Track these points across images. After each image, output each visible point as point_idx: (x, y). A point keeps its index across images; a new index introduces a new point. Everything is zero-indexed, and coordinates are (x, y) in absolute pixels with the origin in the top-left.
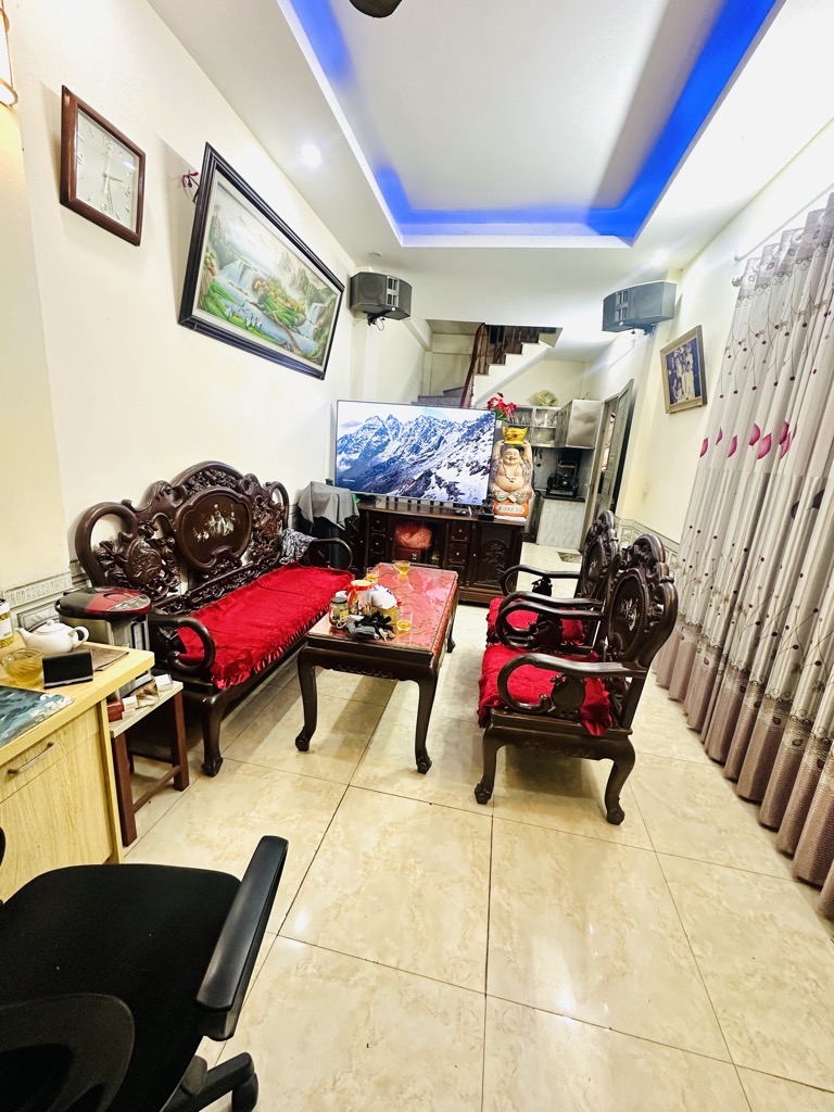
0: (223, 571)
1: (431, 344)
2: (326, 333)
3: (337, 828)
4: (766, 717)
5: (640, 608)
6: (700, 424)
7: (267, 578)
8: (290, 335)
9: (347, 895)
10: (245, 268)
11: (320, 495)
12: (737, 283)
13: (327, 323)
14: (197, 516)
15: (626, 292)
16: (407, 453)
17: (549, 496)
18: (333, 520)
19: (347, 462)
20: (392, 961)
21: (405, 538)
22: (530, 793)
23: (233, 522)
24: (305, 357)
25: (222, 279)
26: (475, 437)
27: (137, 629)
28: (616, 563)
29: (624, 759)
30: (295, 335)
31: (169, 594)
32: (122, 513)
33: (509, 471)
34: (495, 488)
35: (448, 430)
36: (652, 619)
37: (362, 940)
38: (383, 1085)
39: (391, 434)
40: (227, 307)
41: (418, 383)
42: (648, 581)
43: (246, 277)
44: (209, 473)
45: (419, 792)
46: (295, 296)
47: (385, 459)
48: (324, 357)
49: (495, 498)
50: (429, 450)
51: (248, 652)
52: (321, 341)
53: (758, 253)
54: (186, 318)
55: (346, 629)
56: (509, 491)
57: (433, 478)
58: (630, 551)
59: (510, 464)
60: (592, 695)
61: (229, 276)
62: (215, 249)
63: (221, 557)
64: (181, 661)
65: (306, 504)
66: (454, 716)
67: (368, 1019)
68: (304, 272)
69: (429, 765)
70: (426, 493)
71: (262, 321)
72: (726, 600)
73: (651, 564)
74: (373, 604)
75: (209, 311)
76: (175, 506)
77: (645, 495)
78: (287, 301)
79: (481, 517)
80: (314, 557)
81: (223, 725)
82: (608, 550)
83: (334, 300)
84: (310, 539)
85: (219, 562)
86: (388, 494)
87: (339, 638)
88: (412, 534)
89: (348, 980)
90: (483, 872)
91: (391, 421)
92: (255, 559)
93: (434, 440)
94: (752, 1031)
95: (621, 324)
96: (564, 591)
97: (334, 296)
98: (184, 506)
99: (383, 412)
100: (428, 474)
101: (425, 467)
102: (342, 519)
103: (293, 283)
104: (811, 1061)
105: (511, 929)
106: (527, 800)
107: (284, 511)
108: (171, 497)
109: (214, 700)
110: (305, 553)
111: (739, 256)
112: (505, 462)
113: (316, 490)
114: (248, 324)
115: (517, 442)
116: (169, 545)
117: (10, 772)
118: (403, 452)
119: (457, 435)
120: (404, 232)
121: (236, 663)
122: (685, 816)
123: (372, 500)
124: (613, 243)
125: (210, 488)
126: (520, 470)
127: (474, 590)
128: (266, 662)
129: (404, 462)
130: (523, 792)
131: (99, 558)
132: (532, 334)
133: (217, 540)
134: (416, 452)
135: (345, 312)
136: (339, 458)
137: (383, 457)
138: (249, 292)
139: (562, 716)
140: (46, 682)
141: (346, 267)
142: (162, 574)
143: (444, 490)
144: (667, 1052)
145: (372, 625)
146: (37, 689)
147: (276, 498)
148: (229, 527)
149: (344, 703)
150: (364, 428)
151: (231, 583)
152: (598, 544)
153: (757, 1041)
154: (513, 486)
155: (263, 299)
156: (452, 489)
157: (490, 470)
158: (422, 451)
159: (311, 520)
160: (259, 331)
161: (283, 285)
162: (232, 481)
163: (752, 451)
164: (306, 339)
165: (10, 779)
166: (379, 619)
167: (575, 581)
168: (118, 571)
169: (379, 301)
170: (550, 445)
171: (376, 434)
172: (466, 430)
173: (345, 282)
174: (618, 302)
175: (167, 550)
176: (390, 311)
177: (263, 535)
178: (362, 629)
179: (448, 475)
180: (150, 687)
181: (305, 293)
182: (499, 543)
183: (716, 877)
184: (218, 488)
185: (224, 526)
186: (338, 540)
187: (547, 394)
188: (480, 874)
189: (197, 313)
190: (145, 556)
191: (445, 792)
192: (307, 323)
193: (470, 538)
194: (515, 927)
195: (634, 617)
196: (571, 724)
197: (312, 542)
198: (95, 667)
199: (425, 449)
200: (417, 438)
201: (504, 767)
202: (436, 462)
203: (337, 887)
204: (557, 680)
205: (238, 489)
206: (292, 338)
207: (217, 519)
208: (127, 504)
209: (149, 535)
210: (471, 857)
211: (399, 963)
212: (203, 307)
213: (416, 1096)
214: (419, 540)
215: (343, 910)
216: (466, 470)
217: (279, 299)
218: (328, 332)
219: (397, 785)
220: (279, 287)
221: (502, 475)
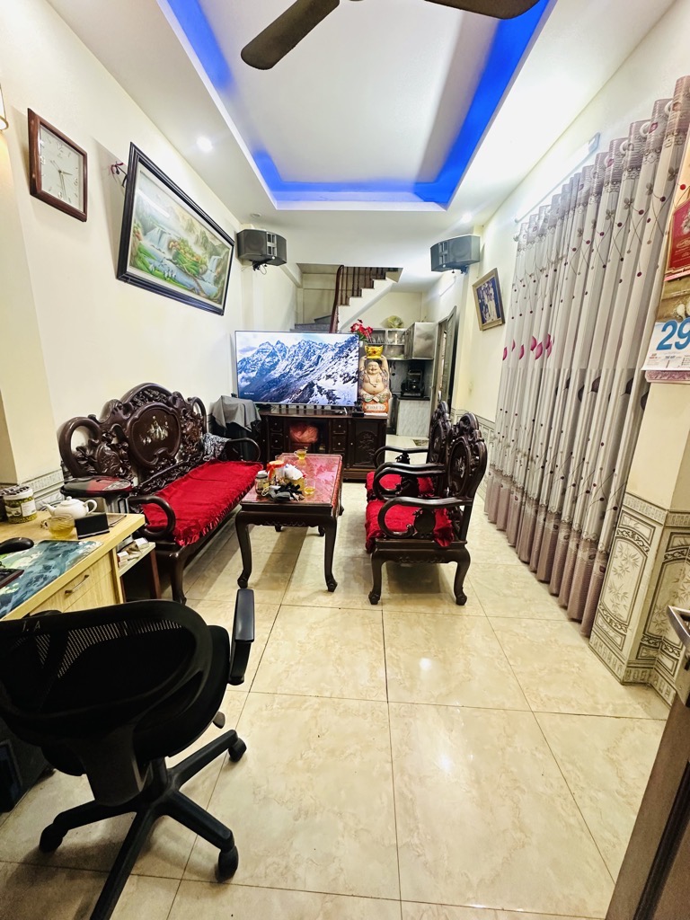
0: (163, 467)
1: (302, 282)
2: (223, 279)
4: (550, 525)
5: (466, 462)
6: (500, 338)
7: (195, 471)
8: (196, 282)
9: (291, 665)
10: (162, 233)
11: (229, 406)
12: (517, 239)
13: (223, 271)
14: (142, 426)
15: (445, 243)
16: (294, 370)
17: (403, 397)
18: (242, 424)
19: (247, 380)
20: (327, 694)
21: (298, 436)
22: (406, 595)
23: (167, 430)
24: (209, 298)
25: (146, 243)
26: (345, 354)
27: (122, 504)
28: (450, 436)
29: (464, 560)
30: (200, 281)
32: (88, 425)
33: (372, 379)
34: (363, 392)
35: (324, 350)
36: (473, 466)
37: (306, 687)
38: (332, 752)
39: (280, 355)
40: (151, 263)
41: (293, 314)
42: (470, 442)
43: (163, 240)
44: (148, 392)
45: (331, 602)
46: (199, 251)
47: (277, 375)
48: (222, 298)
49: (363, 400)
50: (311, 366)
51: (196, 521)
52: (220, 286)
53: (527, 220)
54: (122, 274)
55: (269, 496)
56: (373, 394)
57: (315, 388)
58: (458, 425)
59: (373, 374)
60: (441, 522)
61: (151, 240)
62: (141, 220)
63: (162, 457)
64: (148, 529)
65: (219, 413)
66: (349, 555)
67: (317, 724)
68: (204, 233)
69: (335, 585)
70: (311, 399)
71: (177, 273)
72: (525, 455)
73: (470, 432)
74: (286, 477)
75: (138, 268)
76: (125, 417)
77: (471, 391)
78: (193, 256)
79: (354, 415)
80: (229, 454)
81: (185, 573)
82: (445, 428)
83: (228, 253)
84: (226, 440)
85: (161, 460)
86: (281, 403)
87: (265, 502)
88: (303, 433)
89: (300, 707)
90: (379, 641)
91: (279, 345)
92: (184, 458)
93: (314, 358)
94: (542, 695)
95: (444, 266)
96: (418, 460)
97: (227, 249)
98: (132, 418)
99: (273, 338)
100: (311, 385)
101: (308, 379)
102: (248, 423)
103: (197, 242)
104: (573, 703)
105: (400, 668)
106: (404, 599)
107: (203, 420)
108: (121, 412)
109: (177, 555)
110: (222, 451)
111: (518, 219)
112: (369, 373)
113: (226, 402)
114: (166, 275)
115: (376, 357)
116: (124, 448)
117: (66, 592)
118: (291, 369)
119: (331, 354)
120: (278, 198)
121: (189, 528)
122: (505, 595)
123: (268, 408)
124: (432, 207)
125: (149, 404)
126: (380, 378)
127: (355, 470)
128: (209, 528)
129: (292, 376)
131: (78, 459)
132: (381, 273)
133: (157, 443)
134: (301, 369)
135: (235, 260)
136: (240, 376)
137: (276, 374)
138: (167, 252)
139: (422, 537)
140: (78, 535)
141: (233, 226)
142: (121, 470)
143: (325, 396)
144: (495, 712)
145: (288, 491)
146: (75, 539)
147: (197, 410)
148: (164, 433)
149: (268, 556)
150: (258, 352)
151: (170, 476)
152: (438, 425)
153: (545, 699)
154: (375, 389)
155: (176, 256)
156: (330, 395)
157: (359, 379)
158: (305, 368)
159: (224, 425)
160: (174, 280)
161: (190, 244)
162: (164, 398)
163: (533, 354)
164: (208, 285)
165: (67, 596)
166: (291, 486)
167: (426, 454)
168: (91, 469)
169: (261, 252)
170: (400, 358)
171: (268, 356)
172: (337, 350)
173: (233, 237)
174: (440, 251)
175: (123, 452)
176: (270, 259)
177: (189, 438)
178: (280, 494)
179: (327, 385)
180: (133, 546)
181: (206, 249)
182: (370, 433)
183: (524, 625)
184: (155, 403)
185: (161, 432)
186: (248, 439)
187: (395, 319)
188: (377, 642)
189: (130, 270)
190: (109, 457)
191: (349, 601)
192: (209, 272)
193: (348, 432)
195: (463, 468)
196: (427, 542)
197: (228, 442)
199: (308, 365)
200: (300, 357)
201: (387, 582)
202: (317, 375)
203: (284, 662)
204: (417, 513)
205: (168, 404)
206: (198, 284)
207: (155, 427)
208: (92, 417)
209: (110, 441)
210: (370, 634)
211: (331, 694)
212: (134, 265)
213: (351, 754)
214: (308, 436)
215: (290, 673)
216: (340, 380)
217: (187, 255)
218: (225, 277)
219: (314, 601)
220: (187, 246)
221: (367, 382)
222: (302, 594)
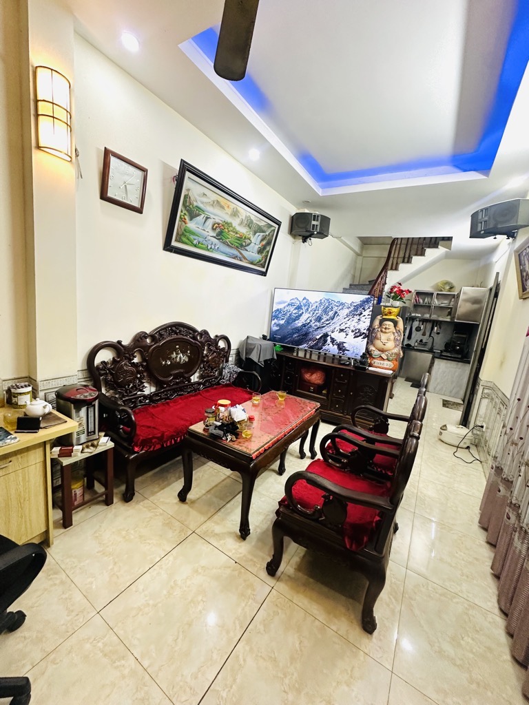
0: (177, 384)
1: (362, 252)
2: (268, 249)
3: (170, 558)
7: (207, 391)
8: (239, 252)
9: (148, 604)
10: (207, 218)
11: (251, 344)
13: (269, 243)
14: (164, 351)
15: (486, 209)
16: (313, 321)
18: (256, 360)
19: (278, 325)
20: (146, 663)
21: (307, 376)
22: (311, 580)
23: (188, 356)
24: (252, 263)
25: (192, 225)
26: (359, 312)
27: (91, 410)
31: (139, 393)
32: (116, 347)
33: (383, 337)
34: (372, 348)
35: (341, 307)
37: (138, 639)
39: (304, 309)
40: (195, 239)
43: (207, 223)
44: (175, 328)
45: (234, 551)
46: (243, 230)
47: (300, 325)
48: (266, 263)
49: (371, 355)
50: (327, 320)
51: (163, 433)
52: (264, 255)
54: (167, 247)
56: (382, 351)
57: (329, 338)
59: (385, 333)
61: (196, 224)
62: (187, 211)
63: (176, 376)
65: (243, 348)
68: (249, 217)
69: (248, 534)
70: (324, 348)
71: (219, 246)
74: (230, 417)
75: (183, 243)
76: (150, 345)
78: (237, 233)
79: (360, 368)
80: (240, 382)
83: (274, 230)
84: (240, 370)
85: (175, 378)
86: (300, 347)
87: (205, 435)
88: (311, 375)
89: (115, 662)
90: (241, 627)
91: (305, 301)
93: (331, 314)
95: (483, 232)
97: (273, 228)
98: (156, 345)
99: (300, 295)
100: (326, 335)
101: (324, 331)
102: (262, 360)
103: (241, 224)
105: (235, 680)
106: (305, 585)
107: (227, 352)
108: (148, 341)
109: (132, 458)
110: (236, 378)
112: (382, 331)
113: (249, 341)
114: (209, 247)
115: (392, 317)
116: (142, 366)
118: (311, 321)
119: (346, 311)
120: (323, 187)
123: (291, 350)
124: (473, 176)
125: (174, 336)
126: (392, 337)
129: (311, 327)
130: (306, 577)
131: (98, 369)
132: (434, 242)
133: (176, 365)
134: (319, 321)
136: (273, 322)
137: (299, 323)
138: (210, 230)
139: (329, 526)
140: (17, 429)
141: (283, 210)
143: (336, 347)
145: (224, 430)
146: (11, 432)
147: (222, 344)
148: (185, 359)
150: (289, 305)
151: (182, 390)
154: (385, 347)
155: (220, 234)
156: (341, 347)
157: (370, 335)
158: (323, 321)
159: (244, 358)
160: (217, 251)
161: (234, 226)
162: (190, 334)
164: (252, 253)
168: (110, 377)
169: (307, 228)
170: (448, 319)
171: (295, 309)
172: (352, 308)
173: (283, 219)
174: (480, 217)
175: (141, 369)
176: (313, 234)
177: (209, 365)
178: (217, 432)
179: (339, 337)
180: (95, 442)
181: (250, 228)
182: (370, 388)
184: (180, 336)
185: (182, 358)
186: (256, 374)
187: (447, 283)
188: (238, 627)
189: (174, 244)
190: (126, 371)
191: (250, 557)
192: (252, 245)
193: (348, 381)
194: (238, 681)
196: (335, 535)
197: (240, 372)
198: (42, 425)
199: (325, 319)
200: (320, 312)
202: (332, 328)
203: (146, 597)
204: (327, 498)
205: (194, 338)
206: (241, 253)
207: (177, 354)
208: (119, 342)
209: (131, 360)
210: (239, 611)
211: (148, 667)
212: (179, 241)
214: (315, 378)
215: (141, 613)
216: (351, 335)
217: (231, 233)
218: (269, 248)
219: (222, 542)
220: (232, 227)
221: (378, 339)
222: (218, 529)
